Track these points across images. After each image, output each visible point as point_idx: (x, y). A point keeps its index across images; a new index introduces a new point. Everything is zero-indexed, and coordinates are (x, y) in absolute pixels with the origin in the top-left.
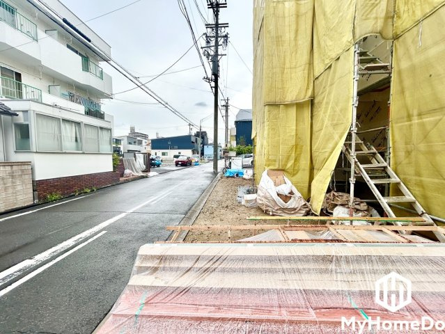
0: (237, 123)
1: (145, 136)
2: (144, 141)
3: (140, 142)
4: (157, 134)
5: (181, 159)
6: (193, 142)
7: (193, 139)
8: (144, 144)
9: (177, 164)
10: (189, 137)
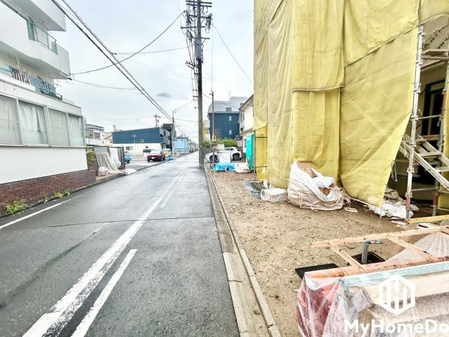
0: (210, 115)
1: (101, 129)
2: (102, 134)
3: (98, 136)
4: (114, 126)
5: (152, 153)
6: (161, 136)
7: (161, 132)
8: (102, 137)
9: (149, 159)
10: (157, 130)
